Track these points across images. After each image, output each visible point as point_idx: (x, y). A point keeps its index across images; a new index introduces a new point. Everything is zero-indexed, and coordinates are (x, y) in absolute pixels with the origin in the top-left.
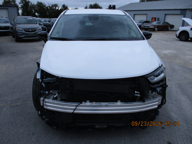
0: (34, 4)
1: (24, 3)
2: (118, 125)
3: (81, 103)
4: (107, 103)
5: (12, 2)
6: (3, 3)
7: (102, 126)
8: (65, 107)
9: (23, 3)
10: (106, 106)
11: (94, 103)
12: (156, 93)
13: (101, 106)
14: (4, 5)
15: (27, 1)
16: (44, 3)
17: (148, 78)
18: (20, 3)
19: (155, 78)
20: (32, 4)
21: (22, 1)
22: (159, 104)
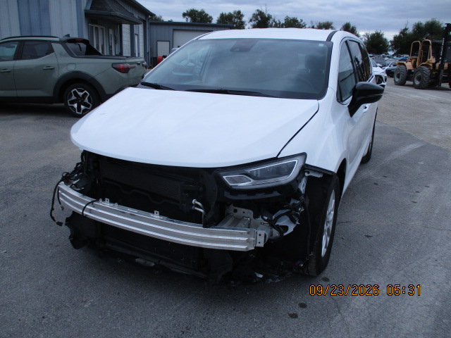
0: (280, 23)
1: (260, 19)
2: (177, 270)
3: (98, 200)
4: (135, 211)
5: (235, 18)
6: (218, 21)
7: (148, 263)
8: (77, 202)
9: (257, 19)
10: (132, 216)
11: (116, 205)
12: (264, 220)
13: (123, 214)
14: (221, 24)
15: (267, 16)
16: (302, 21)
17: (224, 177)
18: (251, 21)
19: (252, 180)
20: (276, 23)
21: (255, 16)
22: (258, 245)
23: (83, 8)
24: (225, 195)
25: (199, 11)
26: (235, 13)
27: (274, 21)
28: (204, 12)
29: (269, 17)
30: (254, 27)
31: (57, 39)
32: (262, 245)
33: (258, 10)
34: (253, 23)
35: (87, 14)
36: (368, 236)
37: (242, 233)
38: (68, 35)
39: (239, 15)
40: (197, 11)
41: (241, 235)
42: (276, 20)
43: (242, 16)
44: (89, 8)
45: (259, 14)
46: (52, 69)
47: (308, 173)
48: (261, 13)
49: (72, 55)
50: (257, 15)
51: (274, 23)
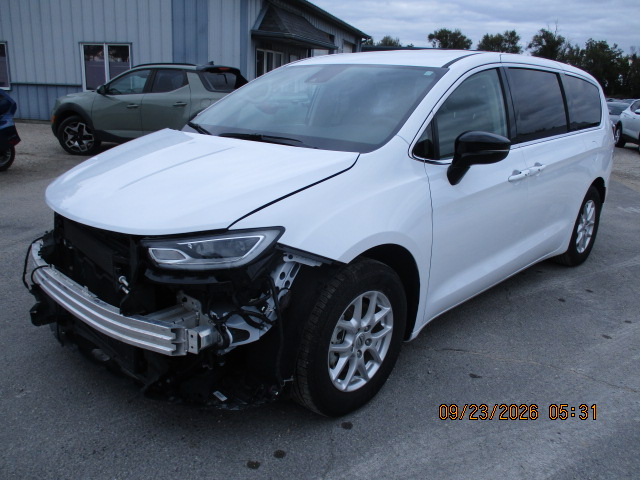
0: (578, 49)
1: (544, 43)
5: (506, 41)
9: (540, 43)
10: (65, 289)
15: (556, 39)
17: (149, 249)
18: (530, 46)
19: (187, 257)
20: (571, 49)
21: (537, 40)
22: (191, 350)
23: (249, 29)
24: (146, 274)
25: (453, 31)
26: (506, 34)
27: (569, 46)
28: (459, 34)
29: (561, 41)
30: (535, 54)
31: (194, 68)
32: (195, 351)
33: (543, 31)
34: (534, 49)
35: (254, 36)
36: (473, 376)
37: (164, 330)
38: (212, 63)
39: (513, 37)
40: (450, 32)
41: (163, 332)
42: (572, 45)
43: (518, 38)
44: (257, 28)
45: (543, 37)
46: (184, 105)
47: (291, 257)
48: (547, 35)
49: (208, 88)
50: (541, 37)
51: (568, 50)
